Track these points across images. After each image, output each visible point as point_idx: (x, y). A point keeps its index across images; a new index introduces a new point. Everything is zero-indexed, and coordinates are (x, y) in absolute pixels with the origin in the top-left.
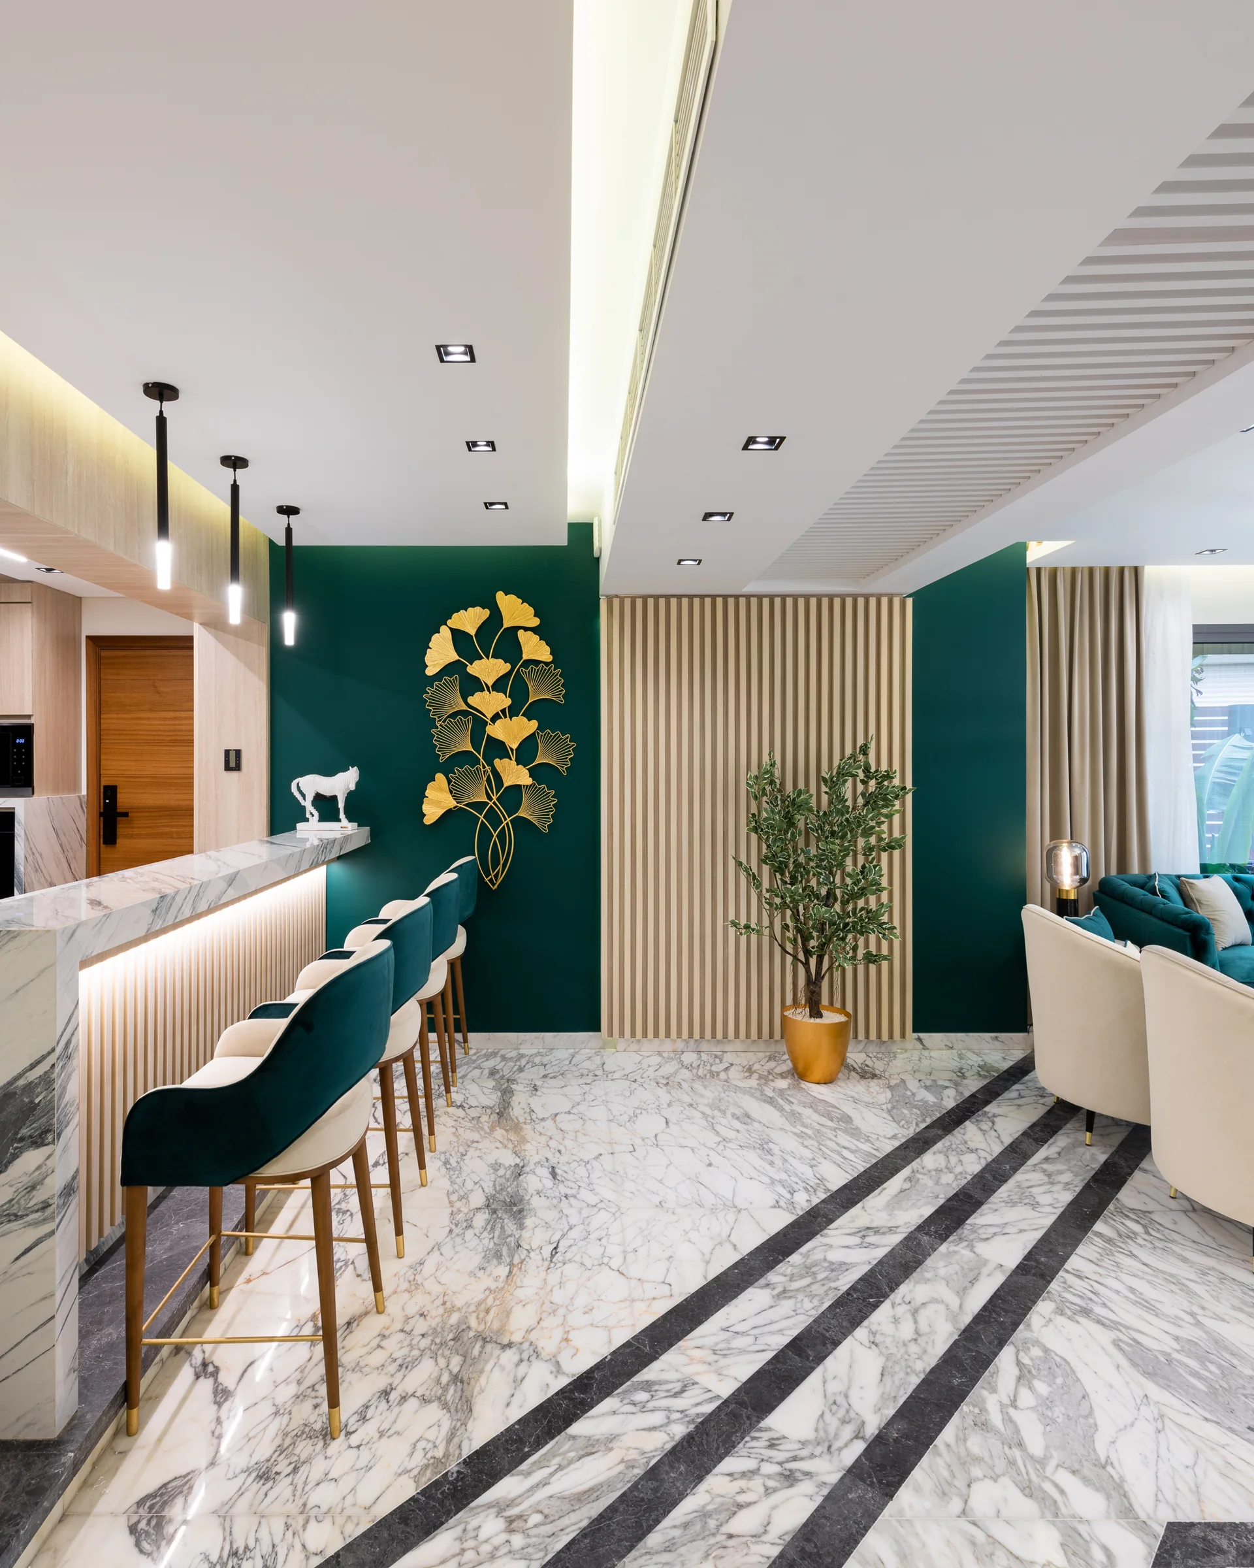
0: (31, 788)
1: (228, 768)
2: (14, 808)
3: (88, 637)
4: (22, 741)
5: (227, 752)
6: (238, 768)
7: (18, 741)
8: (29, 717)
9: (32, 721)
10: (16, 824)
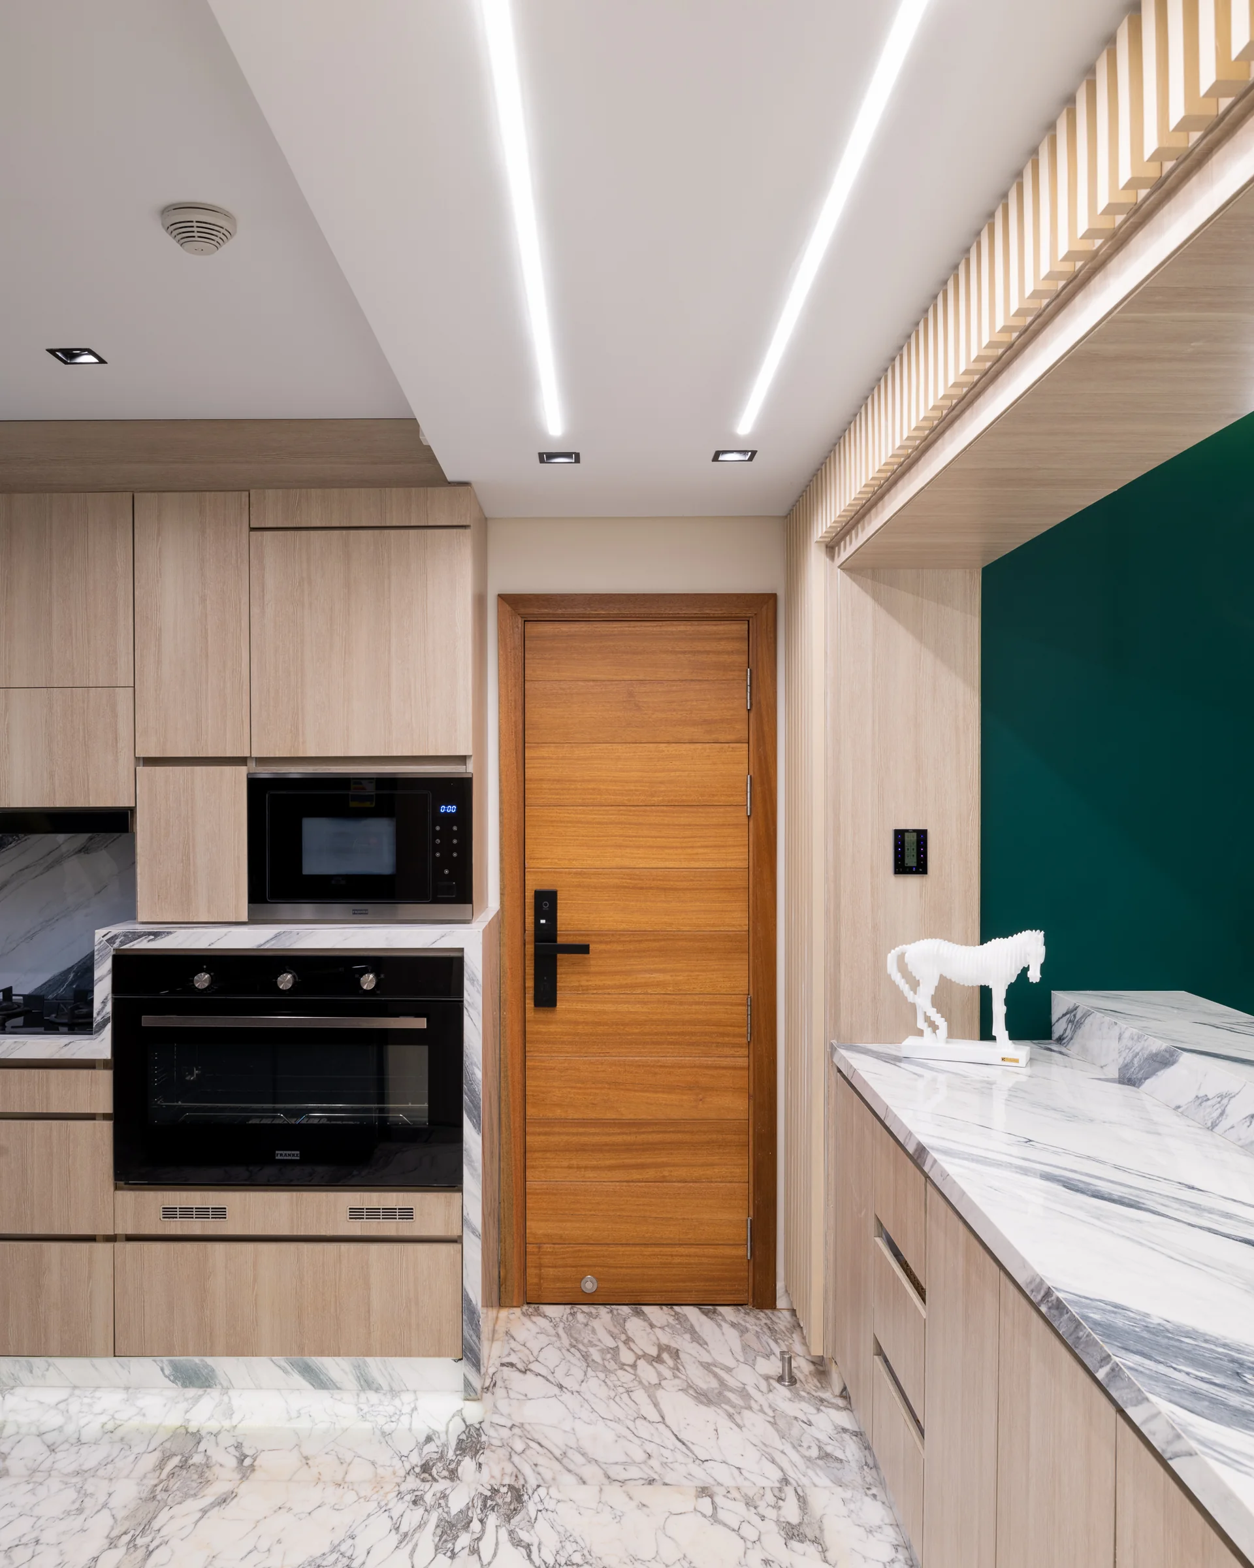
0: (471, 905)
1: (900, 868)
2: (462, 950)
3: (503, 598)
4: (452, 809)
5: (899, 835)
6: (921, 868)
7: (443, 809)
8: (463, 759)
9: (470, 768)
10: (466, 983)
